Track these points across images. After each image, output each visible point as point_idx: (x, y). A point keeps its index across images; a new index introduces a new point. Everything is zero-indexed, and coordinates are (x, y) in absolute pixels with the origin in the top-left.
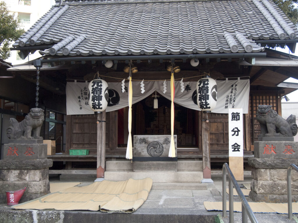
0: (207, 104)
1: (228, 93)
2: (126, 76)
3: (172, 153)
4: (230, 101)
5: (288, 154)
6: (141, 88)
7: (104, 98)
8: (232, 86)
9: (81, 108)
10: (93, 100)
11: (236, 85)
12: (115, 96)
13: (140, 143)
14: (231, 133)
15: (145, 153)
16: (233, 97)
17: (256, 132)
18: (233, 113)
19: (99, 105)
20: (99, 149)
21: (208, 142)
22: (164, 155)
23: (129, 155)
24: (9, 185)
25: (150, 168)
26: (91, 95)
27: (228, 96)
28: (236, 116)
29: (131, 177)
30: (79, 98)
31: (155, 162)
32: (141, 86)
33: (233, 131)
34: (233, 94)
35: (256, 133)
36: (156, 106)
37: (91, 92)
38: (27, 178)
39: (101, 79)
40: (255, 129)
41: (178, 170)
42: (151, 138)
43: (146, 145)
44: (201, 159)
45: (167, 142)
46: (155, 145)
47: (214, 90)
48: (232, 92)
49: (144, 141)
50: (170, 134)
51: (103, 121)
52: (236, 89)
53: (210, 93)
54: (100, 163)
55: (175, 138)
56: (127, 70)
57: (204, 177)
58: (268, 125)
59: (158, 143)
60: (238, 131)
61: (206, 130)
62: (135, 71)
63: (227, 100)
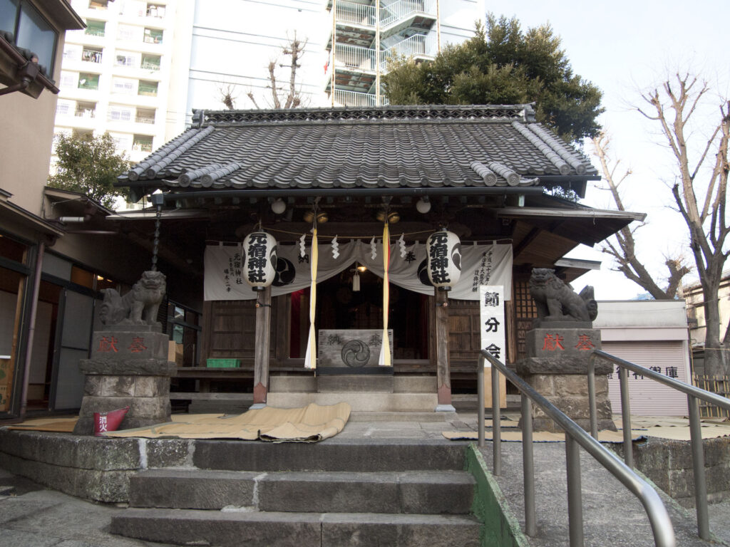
0: (444, 274)
1: (478, 266)
2: (306, 229)
3: (385, 359)
4: (481, 279)
5: (584, 350)
6: (333, 249)
7: (269, 264)
8: (484, 254)
9: (229, 290)
10: (251, 266)
11: (490, 254)
12: (287, 269)
13: (330, 343)
14: (484, 327)
15: (338, 361)
16: (486, 272)
17: (521, 341)
18: (488, 294)
19: (261, 274)
20: (258, 353)
21: (446, 342)
22: (370, 363)
23: (310, 361)
24: (99, 404)
25: (345, 387)
26: (248, 257)
27: (478, 271)
28: (493, 300)
29: (314, 401)
30: (226, 271)
31: (355, 377)
32: (333, 246)
33: (487, 323)
34: (485, 268)
35: (521, 344)
36: (356, 287)
37: (247, 252)
38: (132, 391)
39: (265, 231)
40: (520, 337)
41: (394, 392)
42: (349, 335)
43: (341, 347)
44: (434, 374)
45: (377, 341)
46: (356, 346)
47: (457, 251)
48: (483, 265)
49: (337, 339)
50: (382, 328)
51: (267, 306)
52: (490, 260)
53: (449, 257)
54: (260, 378)
55: (389, 334)
56: (309, 218)
57: (440, 402)
58: (550, 302)
59: (360, 343)
60: (497, 323)
61: (443, 320)
62: (323, 219)
63: (476, 278)
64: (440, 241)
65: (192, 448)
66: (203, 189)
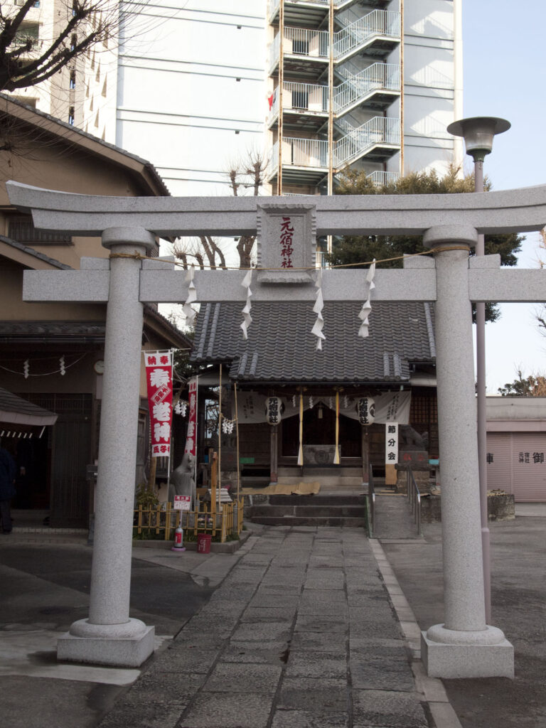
0: (366, 420)
1: (390, 404)
2: (298, 394)
3: (337, 460)
4: (392, 412)
5: (420, 460)
7: (279, 414)
8: (394, 397)
10: (270, 415)
13: (309, 452)
14: (387, 444)
15: (313, 461)
16: (395, 408)
18: (390, 426)
19: (276, 419)
20: (272, 457)
21: (367, 451)
22: (329, 461)
23: (300, 461)
25: (317, 474)
26: (269, 411)
27: (390, 407)
28: (392, 429)
29: (301, 481)
31: (322, 469)
32: (310, 402)
33: (389, 442)
34: (395, 406)
36: (320, 416)
37: (268, 408)
38: (230, 477)
39: (277, 396)
41: (342, 476)
42: (318, 448)
43: (314, 454)
44: (362, 467)
45: (333, 451)
46: (322, 454)
47: (372, 408)
48: (393, 404)
49: (312, 450)
50: (335, 444)
52: (397, 401)
53: (368, 411)
54: (274, 469)
55: (339, 447)
56: (298, 389)
58: (407, 439)
59: (324, 452)
60: (394, 442)
61: (366, 441)
62: (305, 390)
63: (389, 411)
64: (364, 403)
65: (268, 498)
66: (249, 381)
